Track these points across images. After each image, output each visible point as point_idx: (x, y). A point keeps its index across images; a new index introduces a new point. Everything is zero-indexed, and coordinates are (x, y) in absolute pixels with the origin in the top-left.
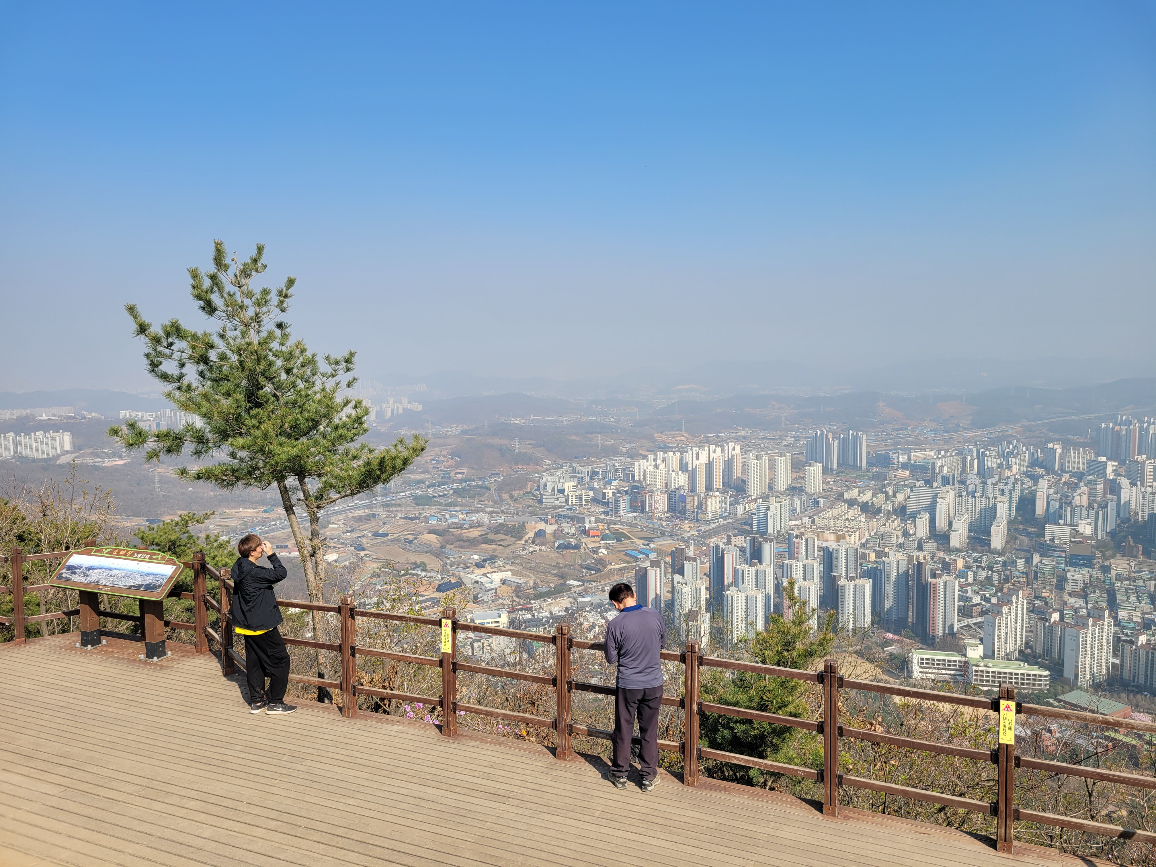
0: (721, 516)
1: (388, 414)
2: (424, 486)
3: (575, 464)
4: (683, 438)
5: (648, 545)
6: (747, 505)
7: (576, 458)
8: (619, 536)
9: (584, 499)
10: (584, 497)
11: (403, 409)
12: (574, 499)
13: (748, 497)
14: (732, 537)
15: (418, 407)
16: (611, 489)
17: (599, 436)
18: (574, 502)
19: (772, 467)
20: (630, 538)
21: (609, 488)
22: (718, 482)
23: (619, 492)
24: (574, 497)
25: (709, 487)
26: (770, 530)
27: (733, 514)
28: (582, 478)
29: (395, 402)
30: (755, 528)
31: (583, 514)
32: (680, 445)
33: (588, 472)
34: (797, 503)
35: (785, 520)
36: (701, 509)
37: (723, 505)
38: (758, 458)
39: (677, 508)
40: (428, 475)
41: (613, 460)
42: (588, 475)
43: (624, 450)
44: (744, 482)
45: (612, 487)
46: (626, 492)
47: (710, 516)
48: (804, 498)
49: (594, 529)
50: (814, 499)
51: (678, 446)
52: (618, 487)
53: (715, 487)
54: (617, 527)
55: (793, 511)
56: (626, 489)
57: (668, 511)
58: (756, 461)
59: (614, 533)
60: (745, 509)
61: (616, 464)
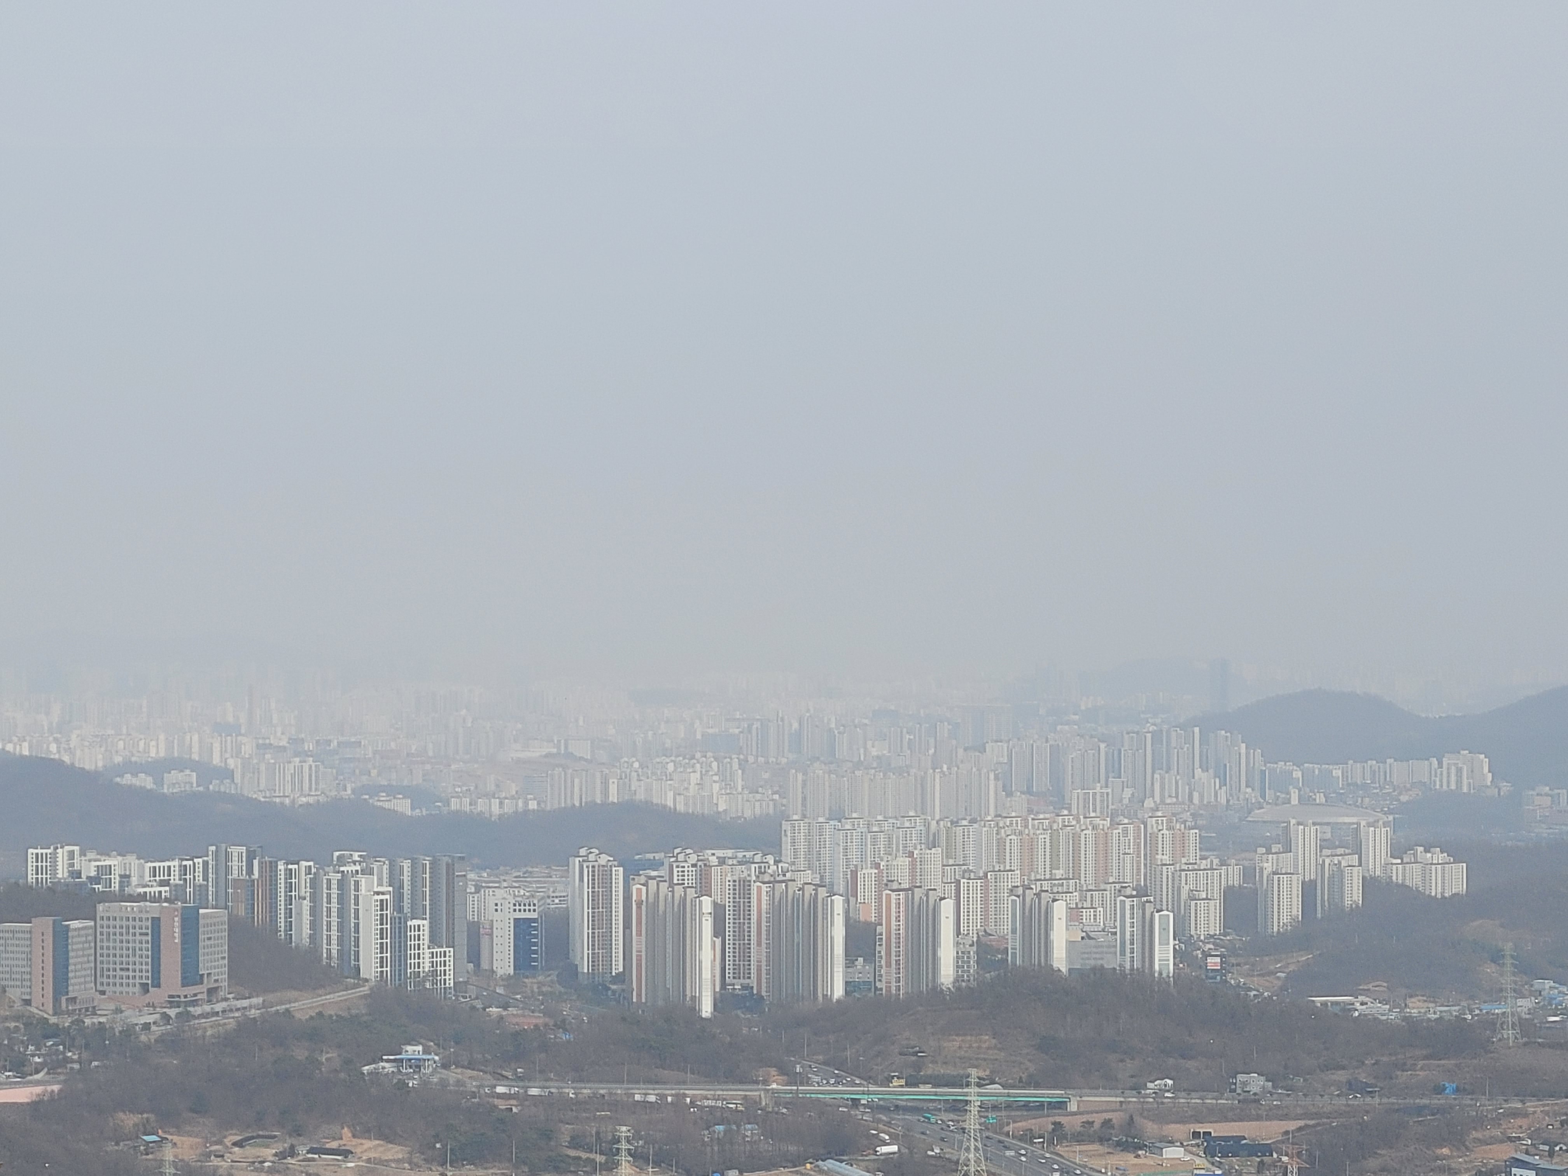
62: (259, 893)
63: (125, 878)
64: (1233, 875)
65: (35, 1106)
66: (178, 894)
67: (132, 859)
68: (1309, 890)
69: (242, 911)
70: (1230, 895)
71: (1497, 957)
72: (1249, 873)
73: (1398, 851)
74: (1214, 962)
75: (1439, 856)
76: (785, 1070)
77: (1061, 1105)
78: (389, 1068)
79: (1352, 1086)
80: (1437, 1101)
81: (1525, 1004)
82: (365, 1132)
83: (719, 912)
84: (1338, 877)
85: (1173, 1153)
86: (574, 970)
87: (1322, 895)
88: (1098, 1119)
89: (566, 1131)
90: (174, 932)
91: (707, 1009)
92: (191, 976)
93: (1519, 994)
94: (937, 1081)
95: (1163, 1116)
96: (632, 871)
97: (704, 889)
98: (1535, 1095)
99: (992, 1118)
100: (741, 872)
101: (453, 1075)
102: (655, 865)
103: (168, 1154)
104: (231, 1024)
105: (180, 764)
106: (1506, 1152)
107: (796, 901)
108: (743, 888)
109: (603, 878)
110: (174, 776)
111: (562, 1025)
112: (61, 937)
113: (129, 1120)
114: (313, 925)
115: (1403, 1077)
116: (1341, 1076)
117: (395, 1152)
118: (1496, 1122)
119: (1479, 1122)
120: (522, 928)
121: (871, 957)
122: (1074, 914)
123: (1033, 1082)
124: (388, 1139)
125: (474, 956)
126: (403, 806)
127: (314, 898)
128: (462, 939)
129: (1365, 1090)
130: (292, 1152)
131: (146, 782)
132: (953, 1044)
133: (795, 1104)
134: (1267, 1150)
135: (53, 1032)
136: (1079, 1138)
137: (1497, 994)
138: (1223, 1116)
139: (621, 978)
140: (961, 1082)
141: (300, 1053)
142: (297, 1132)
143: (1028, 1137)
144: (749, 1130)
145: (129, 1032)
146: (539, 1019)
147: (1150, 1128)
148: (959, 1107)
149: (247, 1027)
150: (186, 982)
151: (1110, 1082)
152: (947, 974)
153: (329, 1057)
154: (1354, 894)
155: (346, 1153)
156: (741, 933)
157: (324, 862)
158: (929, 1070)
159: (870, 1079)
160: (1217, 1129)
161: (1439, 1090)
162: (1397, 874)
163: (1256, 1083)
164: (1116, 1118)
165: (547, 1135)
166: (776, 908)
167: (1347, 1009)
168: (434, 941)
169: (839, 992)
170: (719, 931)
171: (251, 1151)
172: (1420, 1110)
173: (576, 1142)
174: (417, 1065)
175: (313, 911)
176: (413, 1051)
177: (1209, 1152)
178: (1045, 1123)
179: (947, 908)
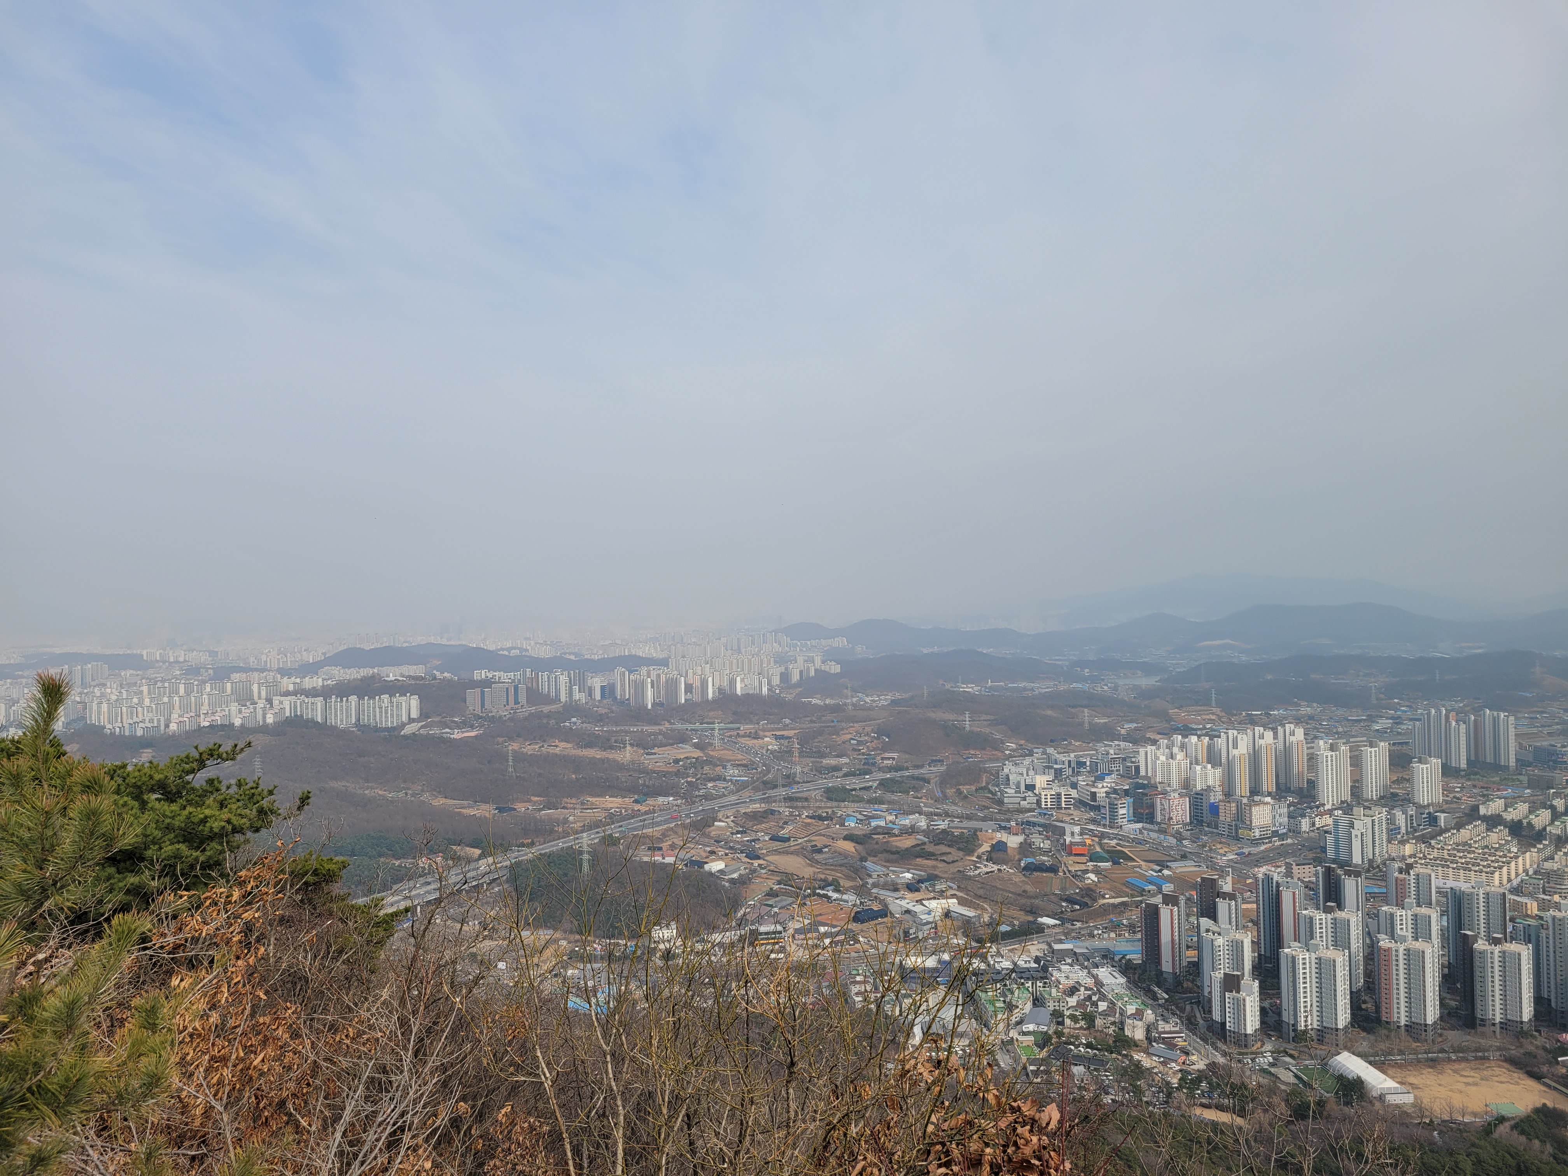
0: (1275, 833)
1: (795, 677)
2: (840, 774)
3: (1050, 750)
4: (1213, 717)
5: (1160, 871)
6: (1317, 819)
7: (1052, 741)
8: (1116, 857)
9: (1063, 799)
10: (1063, 797)
11: (816, 670)
12: (1049, 800)
13: (1318, 807)
14: (1294, 867)
15: (835, 668)
16: (1103, 787)
17: (1086, 710)
18: (1049, 803)
19: (1356, 762)
20: (1133, 860)
21: (1100, 786)
22: (1268, 782)
23: (1115, 791)
24: (1049, 797)
25: (1255, 791)
26: (1357, 859)
27: (1295, 831)
28: (1061, 769)
29: (805, 661)
30: (1331, 854)
31: (1062, 821)
32: (1208, 726)
33: (1070, 762)
34: (1401, 819)
35: (1381, 845)
36: (1243, 822)
37: (1277, 817)
38: (1332, 748)
39: (1205, 819)
40: (845, 760)
41: (1106, 746)
42: (1069, 766)
43: (1123, 732)
44: (1312, 784)
45: (1105, 784)
46: (1127, 793)
47: (1257, 834)
48: (1412, 811)
49: (1077, 844)
50: (1429, 813)
51: (1205, 728)
52: (1113, 785)
53: (1265, 788)
54: (1114, 842)
55: (1392, 832)
56: (1127, 787)
57: (1191, 823)
58: (1330, 753)
59: (1108, 852)
60: (1313, 824)
61: (1112, 752)
62: (534, 681)
63: (500, 678)
64: (783, 669)
65: (476, 737)
66: (513, 681)
67: (502, 673)
68: (801, 672)
69: (530, 685)
70: (781, 674)
71: (847, 688)
72: (786, 669)
73: (823, 662)
74: (777, 691)
75: (833, 663)
76: (669, 722)
77: (739, 728)
78: (568, 724)
79: (812, 721)
80: (832, 724)
81: (854, 700)
82: (562, 741)
83: (652, 682)
84: (808, 668)
85: (767, 739)
86: (616, 698)
87: (805, 674)
88: (748, 731)
89: (613, 739)
90: (512, 691)
91: (650, 707)
92: (517, 702)
93: (852, 697)
94: (708, 723)
95: (764, 730)
96: (630, 672)
97: (649, 676)
98: (857, 722)
99: (721, 732)
100: (658, 672)
101: (584, 725)
102: (637, 671)
103: (510, 748)
104: (527, 714)
105: (515, 648)
106: (850, 736)
107: (672, 679)
108: (659, 676)
109: (623, 674)
110: (513, 651)
111: (612, 712)
112: (483, 693)
113: (501, 740)
114: (549, 688)
115: (823, 718)
116: (809, 719)
117: (570, 745)
118: (847, 729)
119: (842, 729)
120: (603, 688)
121: (691, 693)
122: (742, 680)
123: (732, 723)
124: (568, 742)
125: (590, 695)
126: (572, 657)
127: (549, 681)
128: (587, 691)
129: (814, 722)
130: (543, 746)
131: (506, 653)
132: (711, 714)
133: (672, 730)
134: (790, 738)
135: (481, 717)
136: (743, 736)
137: (847, 697)
138: (779, 729)
139: (628, 700)
140: (713, 723)
141: (545, 721)
142: (544, 741)
143: (731, 736)
144: (660, 737)
145: (500, 717)
146: (606, 711)
147: (761, 733)
148: (713, 729)
149: (531, 714)
150: (515, 704)
151: (751, 722)
152: (710, 696)
153: (552, 722)
154: (812, 673)
155: (557, 746)
156: (658, 687)
157: (551, 672)
158: (706, 720)
159: (690, 723)
160: (778, 733)
161: (833, 721)
162: (823, 668)
163: (787, 721)
164: (753, 731)
165: (609, 740)
166: (667, 681)
167: (811, 702)
168: (580, 692)
169: (683, 701)
170: (652, 687)
171: (532, 747)
172: (828, 727)
173: (616, 742)
174: (575, 723)
175: (549, 685)
176: (574, 720)
177: (776, 739)
178: (735, 733)
179: (710, 679)
